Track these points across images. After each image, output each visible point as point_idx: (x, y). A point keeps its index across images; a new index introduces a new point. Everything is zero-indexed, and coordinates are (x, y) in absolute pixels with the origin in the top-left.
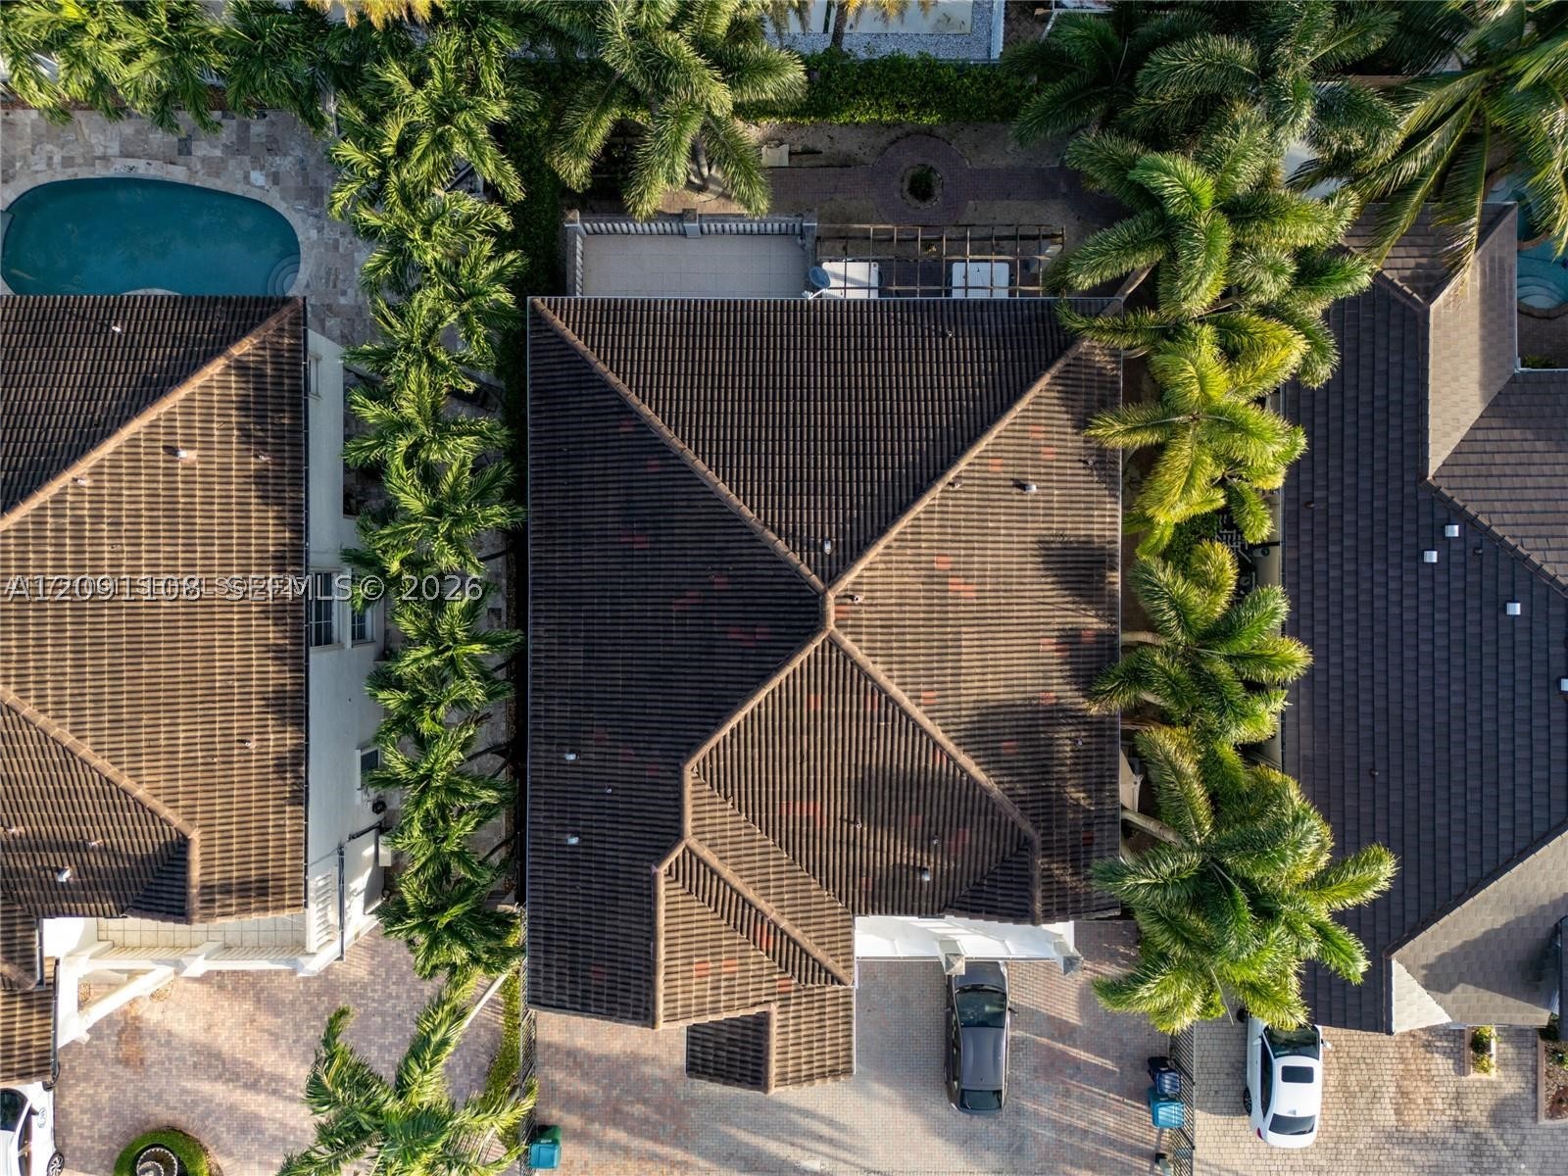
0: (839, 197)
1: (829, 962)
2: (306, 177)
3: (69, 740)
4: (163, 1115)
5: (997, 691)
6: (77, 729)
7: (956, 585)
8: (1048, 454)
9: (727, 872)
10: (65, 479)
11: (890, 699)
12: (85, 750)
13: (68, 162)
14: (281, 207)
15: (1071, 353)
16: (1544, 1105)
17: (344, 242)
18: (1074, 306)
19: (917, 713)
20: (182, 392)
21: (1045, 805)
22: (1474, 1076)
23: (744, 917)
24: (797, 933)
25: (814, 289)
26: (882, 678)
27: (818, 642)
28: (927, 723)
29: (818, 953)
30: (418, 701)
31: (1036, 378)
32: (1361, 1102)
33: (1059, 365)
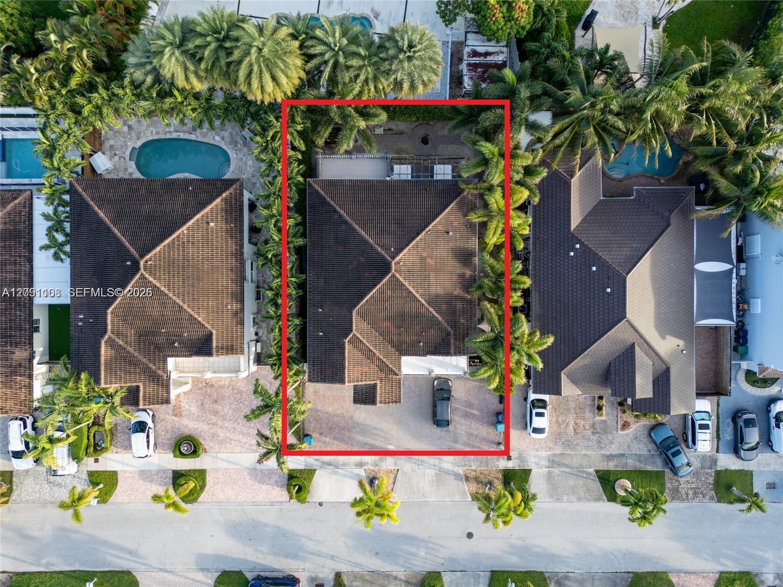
0: (399, 144)
1: (394, 369)
2: (232, 138)
3: (181, 304)
4: (187, 432)
5: (440, 291)
6: (183, 301)
7: (429, 260)
8: (455, 224)
9: (365, 341)
10: (180, 231)
11: (410, 292)
12: (185, 307)
13: (157, 133)
14: (225, 147)
15: (462, 195)
16: (620, 427)
17: (244, 158)
18: (463, 181)
19: (417, 296)
20: (210, 207)
21: (454, 324)
22: (598, 418)
23: (369, 355)
24: (385, 360)
25: (389, 177)
26: (408, 286)
27: (390, 275)
28: (420, 299)
29: (391, 366)
30: (277, 295)
31: (452, 202)
32: (563, 427)
33: (458, 199)
